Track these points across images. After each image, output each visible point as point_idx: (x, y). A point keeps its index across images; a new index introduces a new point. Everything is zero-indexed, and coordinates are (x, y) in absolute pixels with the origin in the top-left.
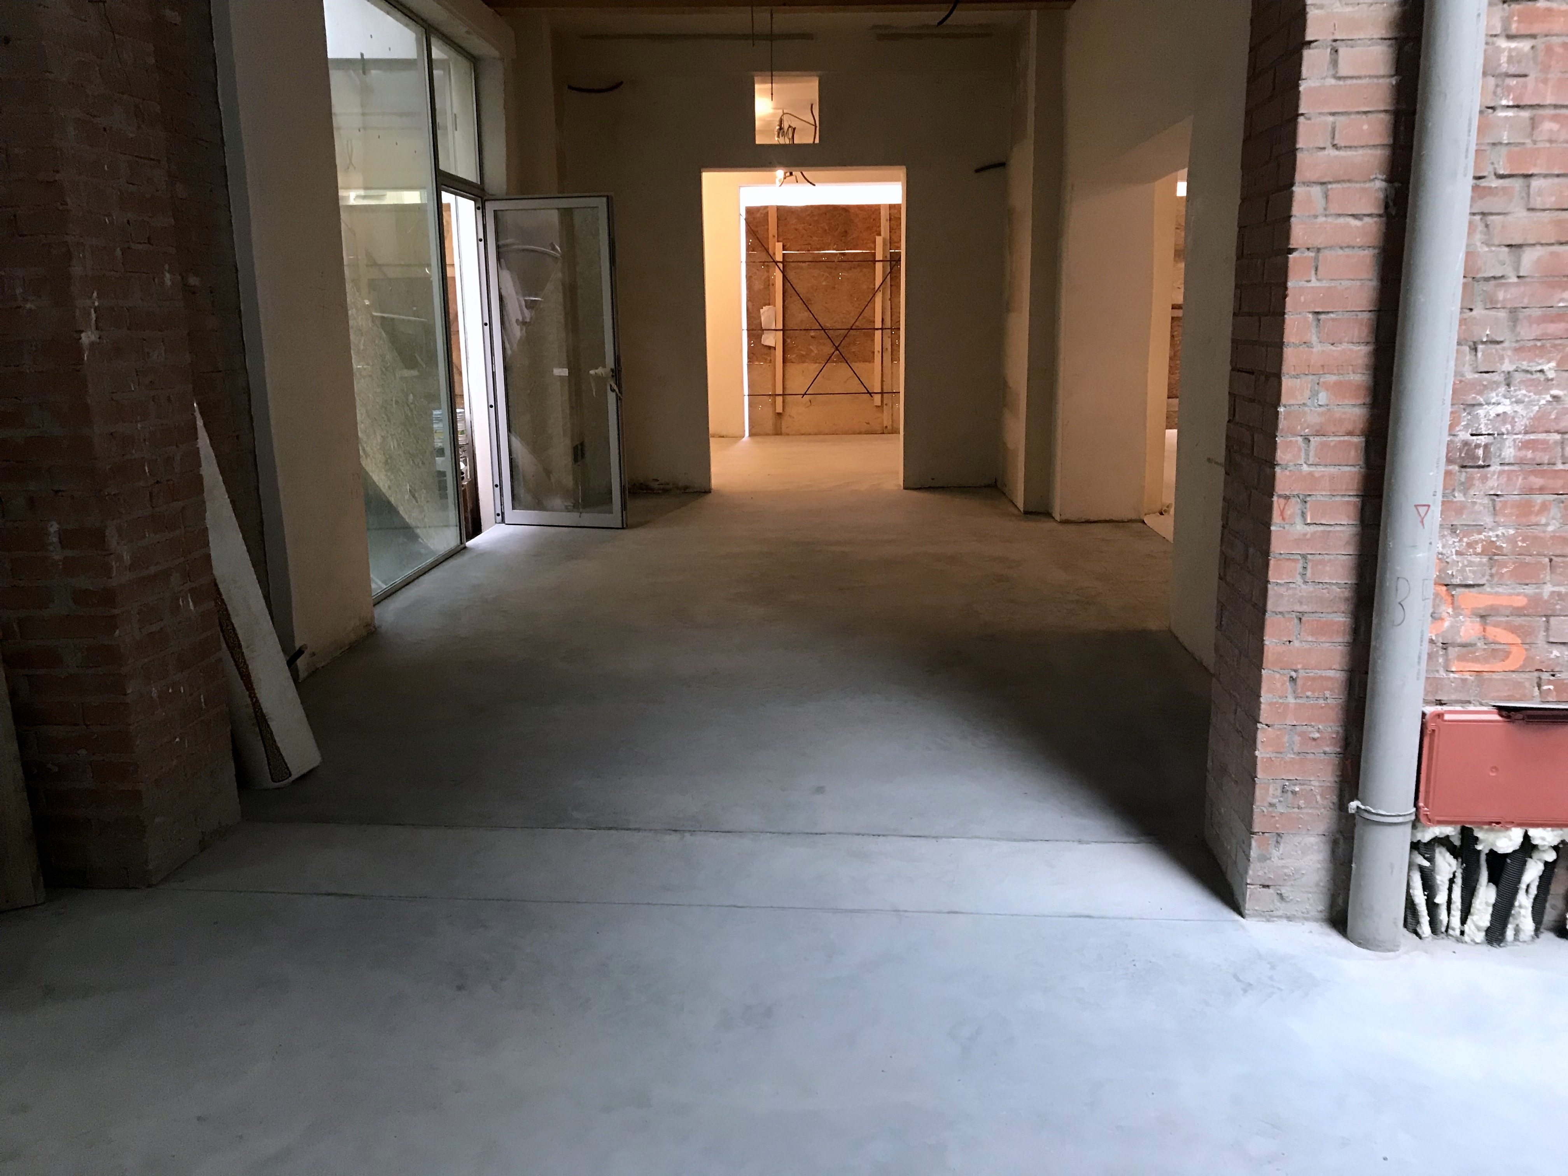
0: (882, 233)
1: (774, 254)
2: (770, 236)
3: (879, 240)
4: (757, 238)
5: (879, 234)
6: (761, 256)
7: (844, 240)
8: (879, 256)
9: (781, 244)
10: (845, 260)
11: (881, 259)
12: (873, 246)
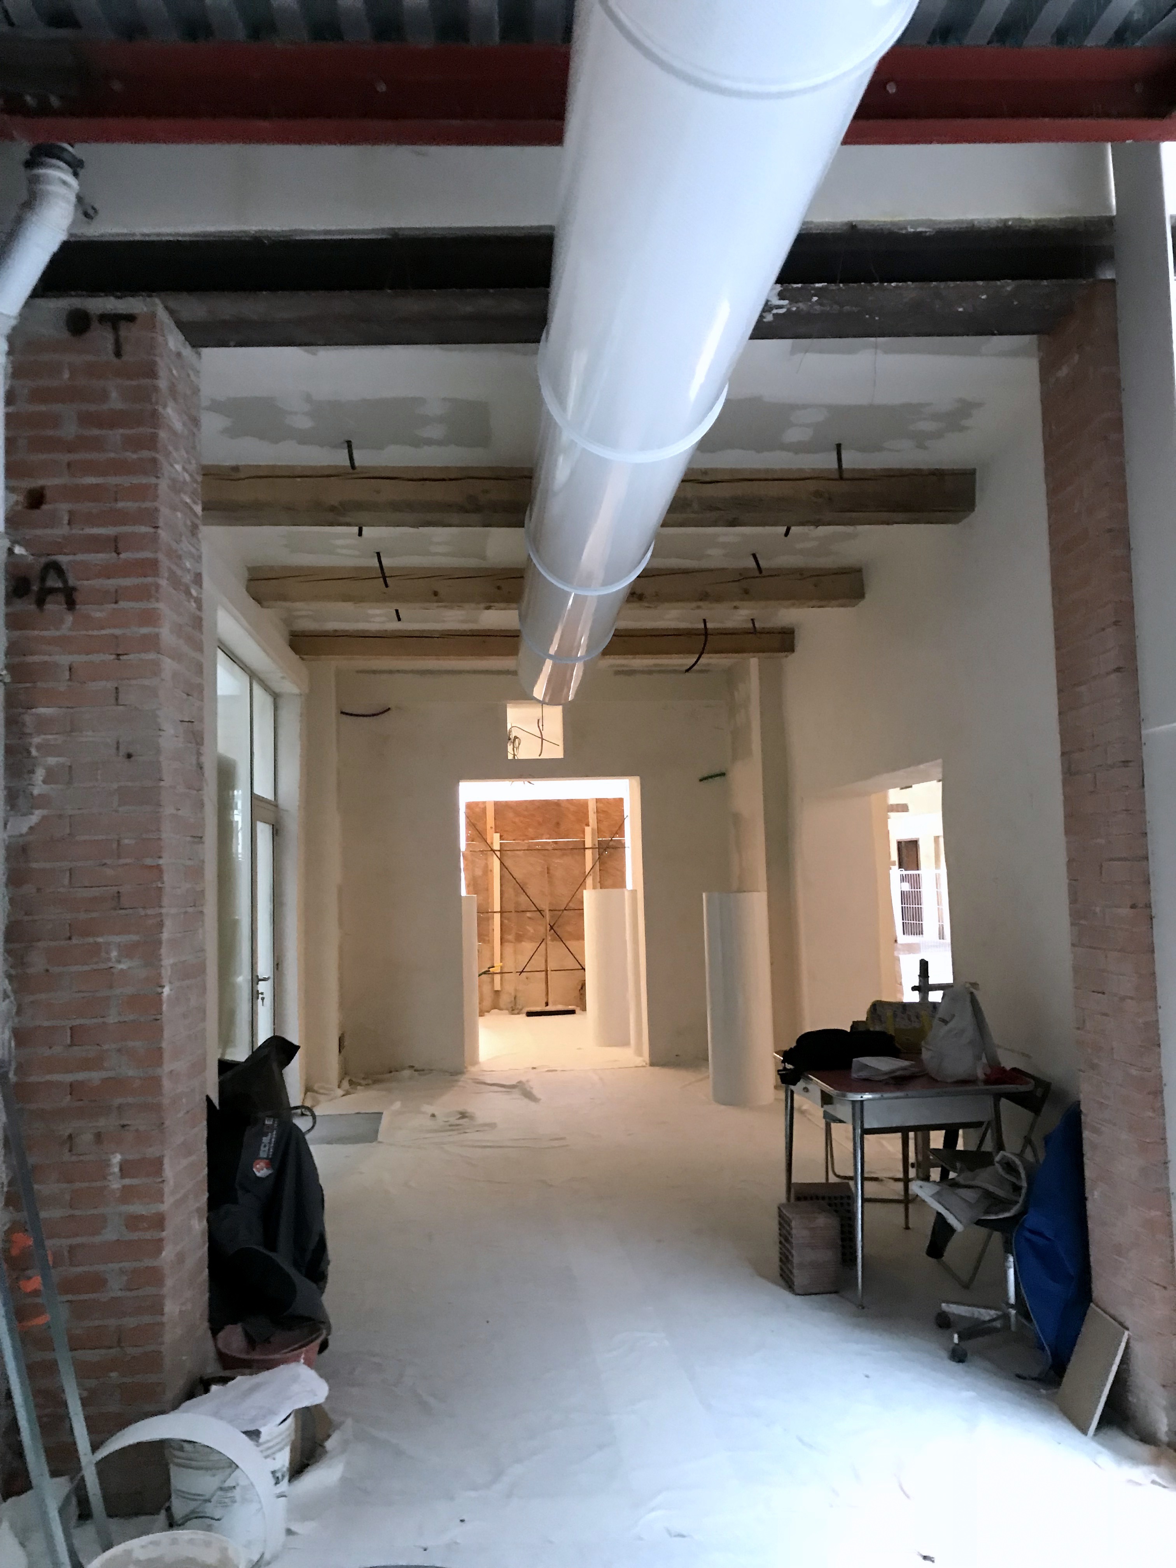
0: (590, 824)
1: (492, 843)
2: (488, 827)
3: (588, 830)
4: (477, 829)
5: (588, 825)
6: (480, 846)
7: (556, 828)
8: (588, 844)
9: (498, 835)
10: (557, 847)
11: (591, 846)
12: (582, 836)
